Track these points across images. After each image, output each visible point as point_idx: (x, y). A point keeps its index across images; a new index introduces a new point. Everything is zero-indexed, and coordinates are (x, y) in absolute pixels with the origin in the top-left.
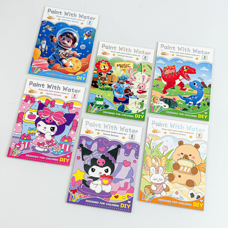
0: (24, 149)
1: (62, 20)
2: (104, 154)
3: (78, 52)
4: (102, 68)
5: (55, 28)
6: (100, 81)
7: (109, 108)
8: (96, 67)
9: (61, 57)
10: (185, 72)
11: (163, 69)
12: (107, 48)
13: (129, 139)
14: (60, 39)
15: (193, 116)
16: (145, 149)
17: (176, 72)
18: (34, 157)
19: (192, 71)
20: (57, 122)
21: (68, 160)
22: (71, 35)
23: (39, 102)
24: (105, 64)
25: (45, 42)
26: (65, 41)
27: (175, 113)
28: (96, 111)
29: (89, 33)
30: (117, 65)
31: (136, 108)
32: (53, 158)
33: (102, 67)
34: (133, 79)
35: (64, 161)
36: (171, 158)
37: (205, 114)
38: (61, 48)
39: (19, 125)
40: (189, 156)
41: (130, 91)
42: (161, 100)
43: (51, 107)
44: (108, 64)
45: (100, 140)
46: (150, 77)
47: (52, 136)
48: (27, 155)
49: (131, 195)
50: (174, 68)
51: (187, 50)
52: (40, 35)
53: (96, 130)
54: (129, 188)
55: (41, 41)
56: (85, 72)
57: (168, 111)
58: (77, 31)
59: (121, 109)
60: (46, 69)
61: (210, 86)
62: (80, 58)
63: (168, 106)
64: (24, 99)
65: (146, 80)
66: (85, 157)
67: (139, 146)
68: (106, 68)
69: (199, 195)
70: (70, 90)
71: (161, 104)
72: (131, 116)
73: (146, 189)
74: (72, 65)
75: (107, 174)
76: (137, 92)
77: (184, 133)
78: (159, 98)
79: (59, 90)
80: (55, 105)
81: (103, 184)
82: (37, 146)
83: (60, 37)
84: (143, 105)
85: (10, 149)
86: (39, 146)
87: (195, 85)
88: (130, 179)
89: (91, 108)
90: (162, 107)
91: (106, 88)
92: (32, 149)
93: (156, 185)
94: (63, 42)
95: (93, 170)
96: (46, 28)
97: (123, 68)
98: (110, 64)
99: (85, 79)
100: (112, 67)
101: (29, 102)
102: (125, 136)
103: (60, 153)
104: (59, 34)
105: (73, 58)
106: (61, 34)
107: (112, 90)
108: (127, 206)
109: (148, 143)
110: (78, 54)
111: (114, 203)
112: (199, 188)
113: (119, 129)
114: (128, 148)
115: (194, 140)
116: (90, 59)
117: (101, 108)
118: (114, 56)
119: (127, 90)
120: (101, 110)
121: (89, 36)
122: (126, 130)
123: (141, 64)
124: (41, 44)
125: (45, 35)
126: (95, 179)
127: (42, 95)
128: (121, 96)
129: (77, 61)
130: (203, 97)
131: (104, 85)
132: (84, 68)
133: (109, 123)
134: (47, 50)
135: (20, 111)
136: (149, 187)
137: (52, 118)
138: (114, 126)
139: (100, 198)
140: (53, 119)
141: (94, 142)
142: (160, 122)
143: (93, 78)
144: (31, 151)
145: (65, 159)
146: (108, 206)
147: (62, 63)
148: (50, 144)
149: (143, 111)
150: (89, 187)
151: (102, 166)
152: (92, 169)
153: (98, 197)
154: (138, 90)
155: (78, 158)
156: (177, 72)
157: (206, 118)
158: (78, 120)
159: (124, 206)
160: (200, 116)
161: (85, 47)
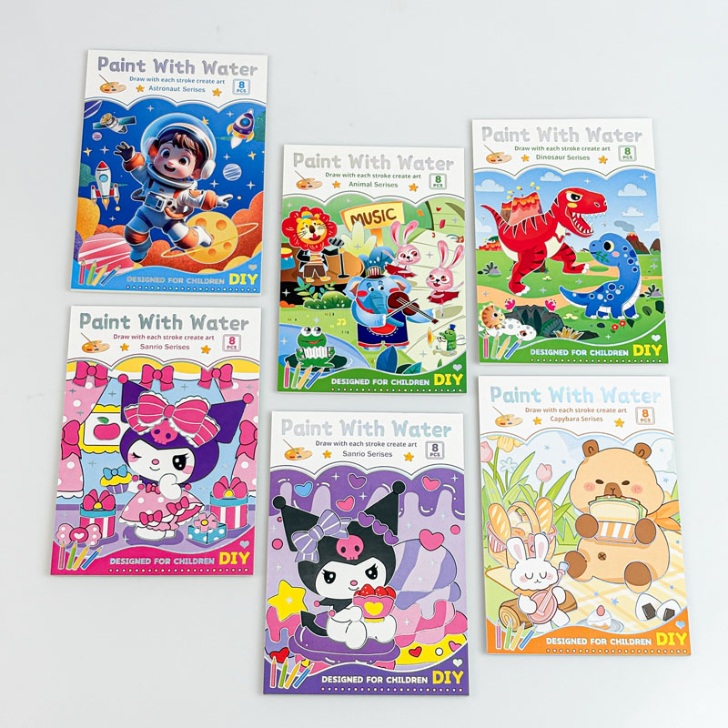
0: (101, 542)
1: (151, 88)
2: (357, 520)
3: (219, 193)
4: (306, 236)
5: (133, 121)
6: (304, 280)
7: (348, 366)
8: (286, 233)
9: (167, 218)
10: (571, 210)
12: (310, 164)
13: (427, 457)
14: (153, 157)
15: (615, 353)
16: (483, 485)
17: (544, 213)
18: (137, 561)
19: (593, 203)
20: (190, 437)
21: (244, 558)
22: (188, 139)
23: (122, 378)
24: (313, 219)
25: (108, 173)
26: (172, 161)
27: (560, 352)
28: (309, 383)
29: (245, 122)
30: (352, 217)
31: (434, 353)
32: (198, 556)
33: (305, 233)
34: (408, 257)
35: (234, 562)
36: (568, 501)
37: (654, 343)
38: (162, 187)
39: (71, 465)
40: (622, 487)
41: (406, 298)
42: (508, 316)
43: (162, 389)
44: (321, 219)
45: (336, 476)
46: (463, 244)
47: (182, 485)
48: (113, 561)
49: (458, 638)
50: (533, 202)
51: (567, 137)
52: (88, 152)
53: (318, 443)
54: (449, 617)
55: (93, 173)
56: (254, 255)
57: (535, 347)
58: (205, 122)
59: (388, 362)
60: (124, 264)
61: (656, 245)
62: (229, 212)
63: (535, 332)
64: (71, 375)
65: (450, 257)
66: (298, 538)
67: (461, 477)
68: (318, 233)
69: (672, 606)
70: (215, 325)
71: (511, 327)
72: (421, 382)
73: (504, 614)
74: (209, 240)
75: (375, 584)
76: (429, 298)
77: (595, 415)
78: (502, 311)
79: (180, 328)
80: (174, 381)
81: (367, 616)
82: (139, 524)
83: (154, 148)
84: (455, 340)
85: (55, 547)
86: (146, 526)
87: (610, 251)
88: (448, 589)
89: (292, 374)
90: (514, 338)
91: (328, 300)
92: (126, 539)
93: (533, 594)
94: (166, 167)
95: (329, 578)
96: (104, 126)
97: (373, 225)
98: (328, 217)
99: (258, 281)
100: (338, 226)
101: (89, 385)
102: (412, 450)
103: (216, 539)
104: (147, 140)
105: (206, 215)
106: (156, 138)
107: (348, 304)
108: (452, 678)
109: (488, 462)
110: (221, 199)
111: (411, 675)
112: (666, 584)
113: (389, 429)
114: (429, 487)
115: (631, 432)
116: (262, 210)
117: (321, 371)
118: (337, 190)
119: (397, 298)
120: (323, 375)
121: (245, 132)
122: (414, 431)
123: (427, 203)
124: (95, 184)
125: (105, 150)
126: (340, 605)
127: (126, 353)
128: (381, 320)
129: (220, 223)
130: (639, 287)
131: (322, 290)
132: (248, 244)
133: (356, 416)
134: (117, 200)
135: (65, 420)
136: (511, 605)
137: (173, 425)
138: (372, 424)
139: (365, 664)
140: (177, 429)
141: (316, 484)
142: (516, 389)
143: (282, 271)
144: (122, 544)
145: (236, 553)
146: (395, 685)
147: (175, 237)
148: (180, 513)
149: (456, 362)
150: (324, 633)
151: (356, 558)
152: (327, 575)
153: (357, 662)
154: (430, 291)
155: (277, 544)
156: (547, 214)
157: (657, 354)
158: (255, 420)
159: (445, 679)
160: (640, 350)
161: (240, 171)
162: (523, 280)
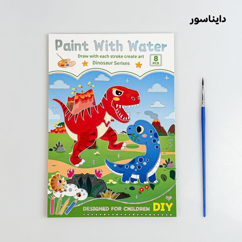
10: (116, 103)
11: (67, 102)
15: (141, 209)
17: (97, 105)
19: (131, 98)
27: (103, 209)
37: (167, 201)
42: (69, 182)
50: (89, 96)
51: (115, 47)
57: (85, 205)
61: (172, 129)
63: (87, 194)
71: (70, 190)
78: (65, 178)
90: (72, 198)
130: (159, 160)
156: (99, 106)
157: (169, 210)
160: (158, 207)
162: (80, 155)
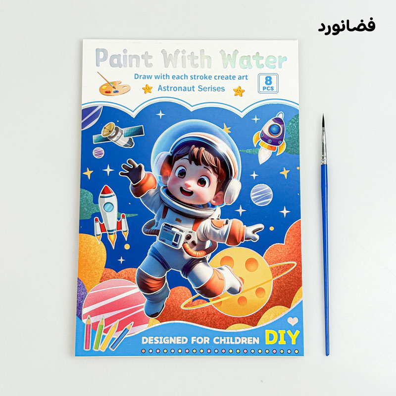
1: (160, 88)
3: (248, 223)
5: (140, 132)
9: (187, 256)
14: (166, 178)
22: (207, 152)
25: (114, 200)
29: (274, 129)
38: (179, 217)
52: (88, 173)
55: (96, 201)
56: (293, 305)
58: (226, 131)
60: (138, 321)
62: (260, 247)
74: (237, 286)
83: (167, 166)
94: (181, 189)
96: (106, 139)
99: (300, 339)
105: (233, 251)
106: (169, 153)
110: (249, 231)
116: (300, 244)
121: (275, 142)
124: (98, 214)
125: (108, 170)
129: (250, 262)
132: (286, 291)
134: (126, 235)
147: (197, 281)
161: (271, 193)
